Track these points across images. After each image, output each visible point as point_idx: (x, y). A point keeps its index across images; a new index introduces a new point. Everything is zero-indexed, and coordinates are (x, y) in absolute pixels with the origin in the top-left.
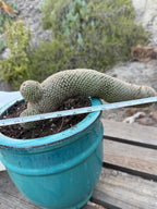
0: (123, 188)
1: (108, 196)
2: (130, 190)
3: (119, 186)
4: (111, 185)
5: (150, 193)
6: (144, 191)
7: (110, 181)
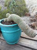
0: (25, 42)
1: (21, 43)
2: (26, 42)
3: (24, 41)
4: (22, 41)
5: (30, 42)
6: (29, 42)
7: (22, 40)
